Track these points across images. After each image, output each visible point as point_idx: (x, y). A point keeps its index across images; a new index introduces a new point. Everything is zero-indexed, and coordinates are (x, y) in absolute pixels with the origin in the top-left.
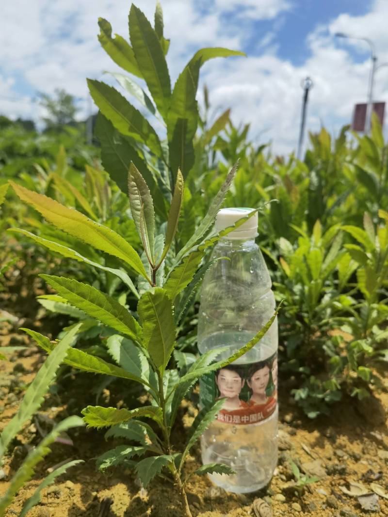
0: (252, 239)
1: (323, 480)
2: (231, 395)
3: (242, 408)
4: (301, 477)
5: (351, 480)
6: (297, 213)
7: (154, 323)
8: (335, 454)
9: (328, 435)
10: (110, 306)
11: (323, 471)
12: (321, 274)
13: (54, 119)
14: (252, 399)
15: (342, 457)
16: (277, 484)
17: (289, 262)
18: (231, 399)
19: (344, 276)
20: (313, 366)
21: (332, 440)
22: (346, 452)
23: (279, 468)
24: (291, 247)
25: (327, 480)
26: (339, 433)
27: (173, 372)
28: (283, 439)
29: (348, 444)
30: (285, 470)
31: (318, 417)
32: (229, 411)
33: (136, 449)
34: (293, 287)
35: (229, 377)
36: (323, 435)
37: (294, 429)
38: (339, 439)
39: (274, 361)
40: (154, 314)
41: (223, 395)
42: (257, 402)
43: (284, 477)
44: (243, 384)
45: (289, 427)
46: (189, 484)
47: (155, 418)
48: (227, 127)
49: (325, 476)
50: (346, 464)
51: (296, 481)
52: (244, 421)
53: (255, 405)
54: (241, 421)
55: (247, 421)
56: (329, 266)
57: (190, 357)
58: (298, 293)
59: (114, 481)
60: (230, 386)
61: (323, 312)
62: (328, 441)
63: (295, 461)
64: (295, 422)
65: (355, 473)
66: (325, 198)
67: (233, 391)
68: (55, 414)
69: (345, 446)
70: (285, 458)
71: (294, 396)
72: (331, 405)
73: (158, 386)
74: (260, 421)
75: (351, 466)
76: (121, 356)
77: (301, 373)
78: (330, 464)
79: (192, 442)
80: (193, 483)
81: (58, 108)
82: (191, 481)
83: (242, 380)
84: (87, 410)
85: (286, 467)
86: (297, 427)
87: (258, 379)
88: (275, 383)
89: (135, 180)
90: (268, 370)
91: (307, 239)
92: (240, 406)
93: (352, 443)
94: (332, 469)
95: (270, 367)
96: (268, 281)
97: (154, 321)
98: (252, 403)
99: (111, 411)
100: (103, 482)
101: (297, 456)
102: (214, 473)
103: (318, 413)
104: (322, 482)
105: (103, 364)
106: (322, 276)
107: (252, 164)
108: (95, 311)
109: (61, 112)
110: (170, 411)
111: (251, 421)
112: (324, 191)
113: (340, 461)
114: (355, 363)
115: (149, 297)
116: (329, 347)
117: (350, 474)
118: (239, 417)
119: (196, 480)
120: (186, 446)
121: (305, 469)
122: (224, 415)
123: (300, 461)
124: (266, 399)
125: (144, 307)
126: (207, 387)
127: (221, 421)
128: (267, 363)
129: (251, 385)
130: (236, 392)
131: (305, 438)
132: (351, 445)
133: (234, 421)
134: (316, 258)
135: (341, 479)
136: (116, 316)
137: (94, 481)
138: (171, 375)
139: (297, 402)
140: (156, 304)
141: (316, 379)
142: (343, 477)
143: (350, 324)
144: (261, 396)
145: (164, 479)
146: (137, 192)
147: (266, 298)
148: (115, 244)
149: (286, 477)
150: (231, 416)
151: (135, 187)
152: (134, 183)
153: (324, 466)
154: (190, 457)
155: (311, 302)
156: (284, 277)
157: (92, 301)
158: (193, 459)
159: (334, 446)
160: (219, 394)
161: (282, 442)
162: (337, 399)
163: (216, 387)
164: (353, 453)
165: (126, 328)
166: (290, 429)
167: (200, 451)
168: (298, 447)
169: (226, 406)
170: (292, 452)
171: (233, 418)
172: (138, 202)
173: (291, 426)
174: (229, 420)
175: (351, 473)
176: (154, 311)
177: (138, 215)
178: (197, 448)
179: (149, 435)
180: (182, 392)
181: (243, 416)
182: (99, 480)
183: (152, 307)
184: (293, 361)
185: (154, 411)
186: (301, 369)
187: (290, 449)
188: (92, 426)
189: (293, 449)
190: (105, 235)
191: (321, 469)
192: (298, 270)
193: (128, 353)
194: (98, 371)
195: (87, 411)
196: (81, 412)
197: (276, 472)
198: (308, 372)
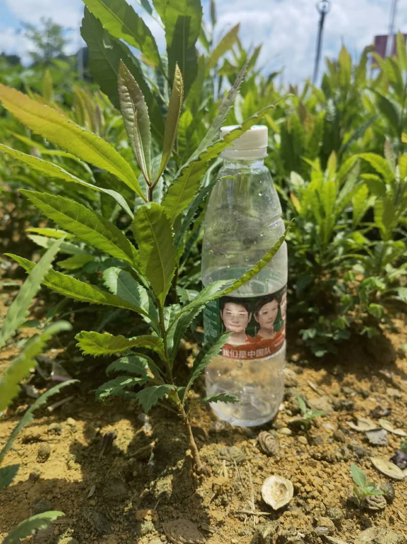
0: (261, 159)
1: (329, 415)
2: (237, 329)
3: (248, 343)
4: (307, 412)
5: (359, 415)
6: (310, 144)
7: (152, 244)
8: (342, 391)
9: (335, 373)
10: (102, 226)
11: (330, 407)
12: (334, 209)
13: (41, 52)
14: (260, 334)
15: (350, 394)
16: (282, 418)
17: (300, 197)
18: (236, 334)
19: (359, 213)
20: (322, 308)
21: (339, 378)
22: (354, 389)
23: (284, 404)
24: (302, 181)
25: (333, 415)
26: (347, 372)
27: (175, 306)
28: (289, 377)
29: (356, 381)
30: (291, 405)
31: (326, 355)
32: (235, 346)
33: (137, 379)
34: (303, 224)
35: (234, 310)
36: (330, 373)
37: (301, 368)
38: (347, 377)
39: (283, 294)
40: (152, 235)
41: (229, 329)
42: (264, 336)
43: (290, 412)
44: (250, 318)
45: (295, 366)
46: (194, 418)
47: (156, 349)
48: (235, 47)
49: (331, 411)
50: (353, 400)
51: (302, 416)
52: (250, 356)
53: (262, 339)
54: (247, 356)
55: (253, 356)
56: (343, 200)
57: (193, 293)
58: (309, 231)
59: (117, 417)
60: (235, 320)
61: (335, 251)
62: (335, 379)
63: (301, 396)
64: (301, 362)
65: (363, 409)
66: (342, 130)
67: (239, 326)
68: (55, 355)
69: (352, 384)
70: (291, 394)
71: (301, 336)
72: (340, 344)
73: (159, 318)
74: (267, 356)
75: (359, 402)
76: (118, 288)
77: (310, 314)
78: (337, 400)
79: (195, 375)
80: (198, 418)
81: (45, 40)
82: (196, 415)
83: (249, 314)
84: (81, 335)
85: (292, 403)
86: (304, 366)
87: (266, 313)
88: (284, 318)
89: (126, 84)
90: (277, 304)
91: (320, 173)
92: (247, 341)
93: (360, 381)
94: (339, 404)
95: (279, 301)
96: (278, 207)
97: (151, 242)
98: (259, 338)
99: (107, 337)
100: (106, 418)
101: (303, 393)
102: (218, 401)
103: (326, 351)
104: (328, 417)
105: (98, 292)
106: (336, 212)
107: (262, 94)
108: (86, 233)
109: (48, 44)
110: (172, 345)
111: (257, 356)
112: (341, 123)
113: (347, 398)
114: (367, 300)
115: (145, 215)
116: (339, 287)
117: (357, 410)
118: (245, 352)
119: (201, 415)
120: (190, 379)
121: (311, 404)
122: (230, 351)
123: (306, 397)
124: (273, 334)
125: (140, 226)
126: (211, 322)
127: (226, 357)
128: (275, 296)
129: (258, 319)
130: (241, 327)
131: (311, 376)
132: (359, 384)
133: (240, 356)
134: (330, 191)
135: (348, 414)
136: (109, 239)
137: (97, 418)
138: (173, 309)
139: (304, 342)
140: (153, 223)
141: (325, 318)
142: (350, 412)
143: (364, 261)
144: (269, 331)
145: (167, 409)
146: (129, 98)
147: (276, 225)
148: (104, 154)
149: (292, 411)
150: (237, 352)
151: (127, 92)
152: (125, 88)
153: (331, 401)
154: (195, 394)
155: (323, 240)
156: (294, 214)
157: (82, 221)
158: (197, 396)
159: (341, 383)
160: (225, 328)
161: (288, 380)
162: (346, 337)
163: (222, 322)
164: (361, 389)
165: (121, 252)
166: (296, 368)
167: (205, 389)
168: (304, 385)
169: (231, 341)
170: (298, 389)
171: (238, 353)
172: (131, 110)
173: (297, 365)
174: (235, 355)
175: (359, 409)
176: (151, 230)
177: (131, 127)
178: (202, 385)
179: (150, 369)
180: (184, 324)
181: (250, 351)
182: (102, 416)
183: (149, 227)
184: (301, 303)
185: (154, 341)
186: (310, 310)
187: (296, 386)
188: (88, 353)
189: (299, 386)
190: (91, 143)
191: (327, 404)
192: (309, 207)
193: (125, 285)
194: (93, 300)
195: (81, 337)
196: (75, 337)
197: (282, 407)
198: (317, 312)
